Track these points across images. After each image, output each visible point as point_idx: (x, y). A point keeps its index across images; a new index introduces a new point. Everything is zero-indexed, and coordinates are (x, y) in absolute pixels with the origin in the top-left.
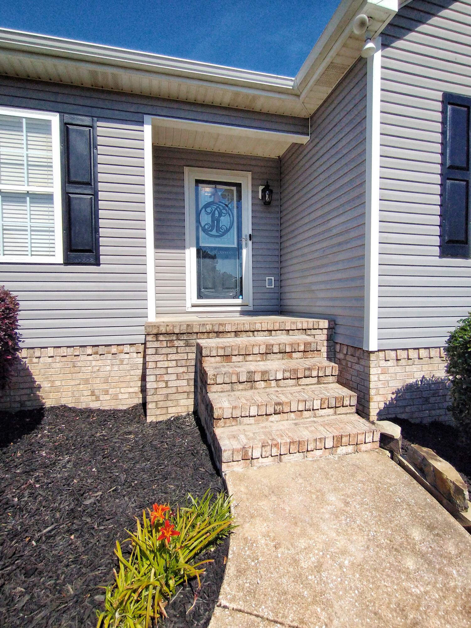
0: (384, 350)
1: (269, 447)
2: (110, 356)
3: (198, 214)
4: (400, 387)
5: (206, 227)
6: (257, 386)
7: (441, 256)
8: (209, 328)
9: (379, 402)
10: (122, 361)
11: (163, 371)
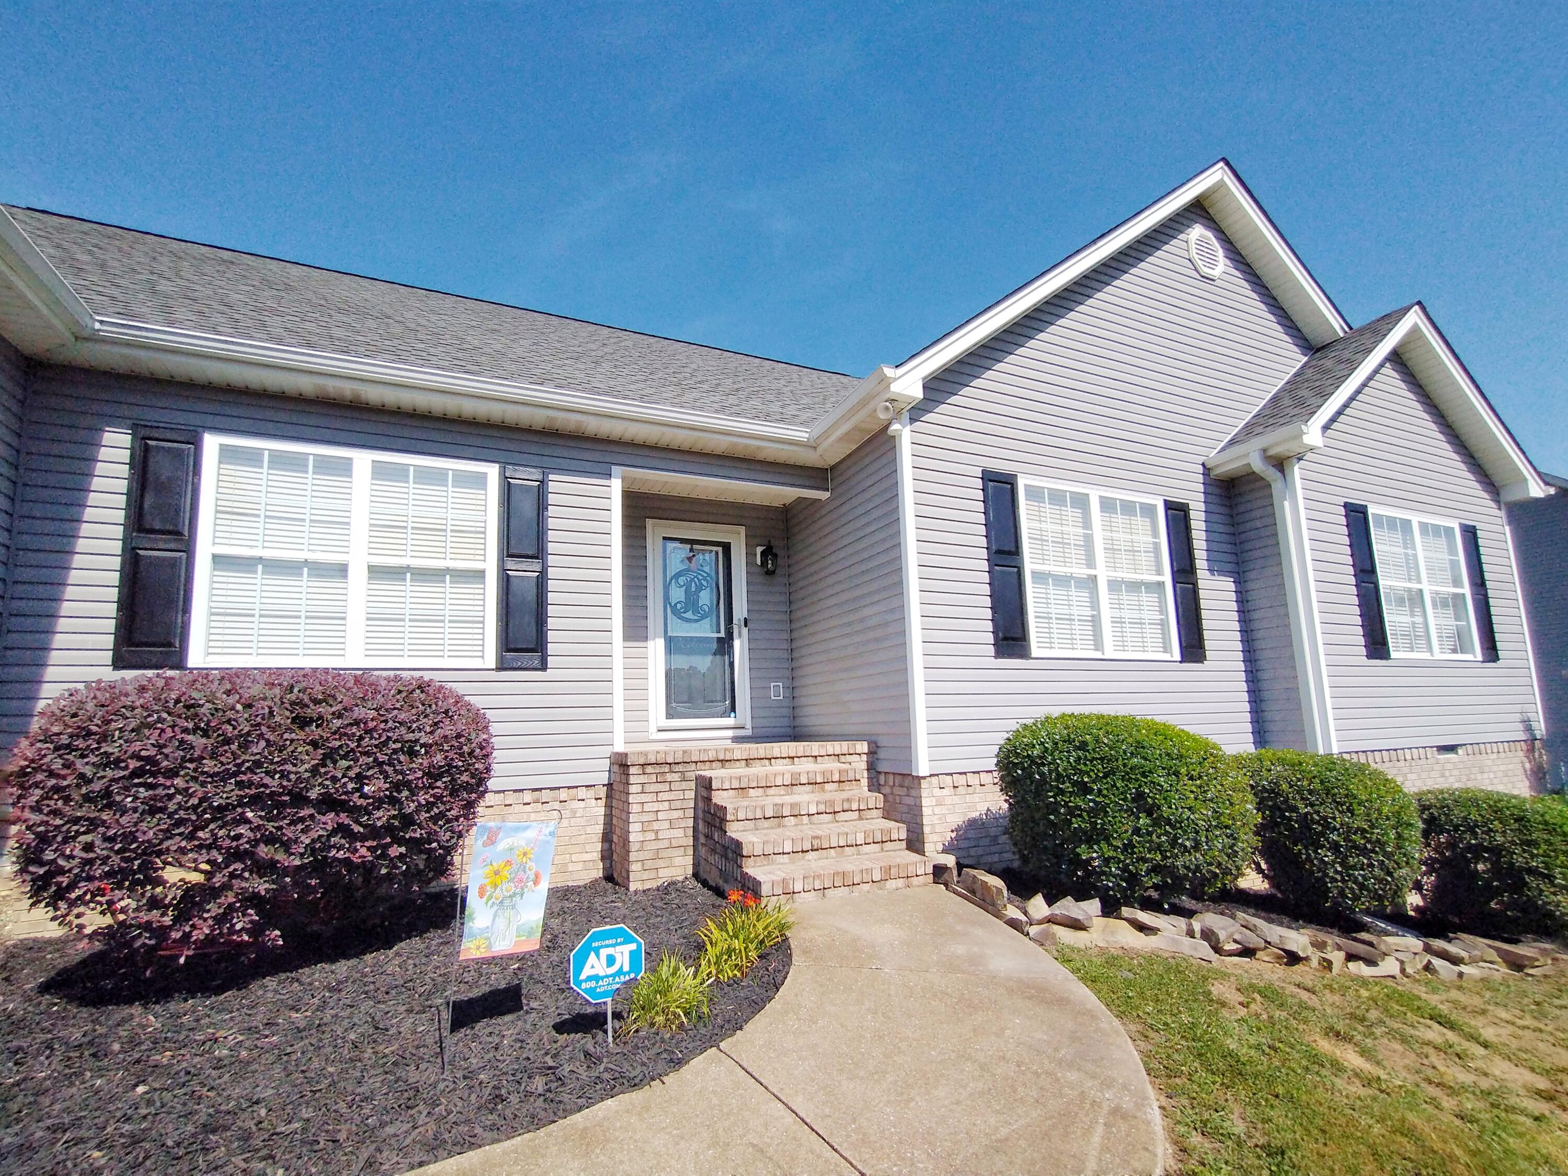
0: (937, 775)
1: (812, 879)
2: (557, 805)
3: (666, 588)
4: (960, 823)
5: (679, 606)
6: (786, 823)
7: (996, 657)
8: (712, 755)
9: (935, 843)
10: (574, 812)
11: (651, 817)
